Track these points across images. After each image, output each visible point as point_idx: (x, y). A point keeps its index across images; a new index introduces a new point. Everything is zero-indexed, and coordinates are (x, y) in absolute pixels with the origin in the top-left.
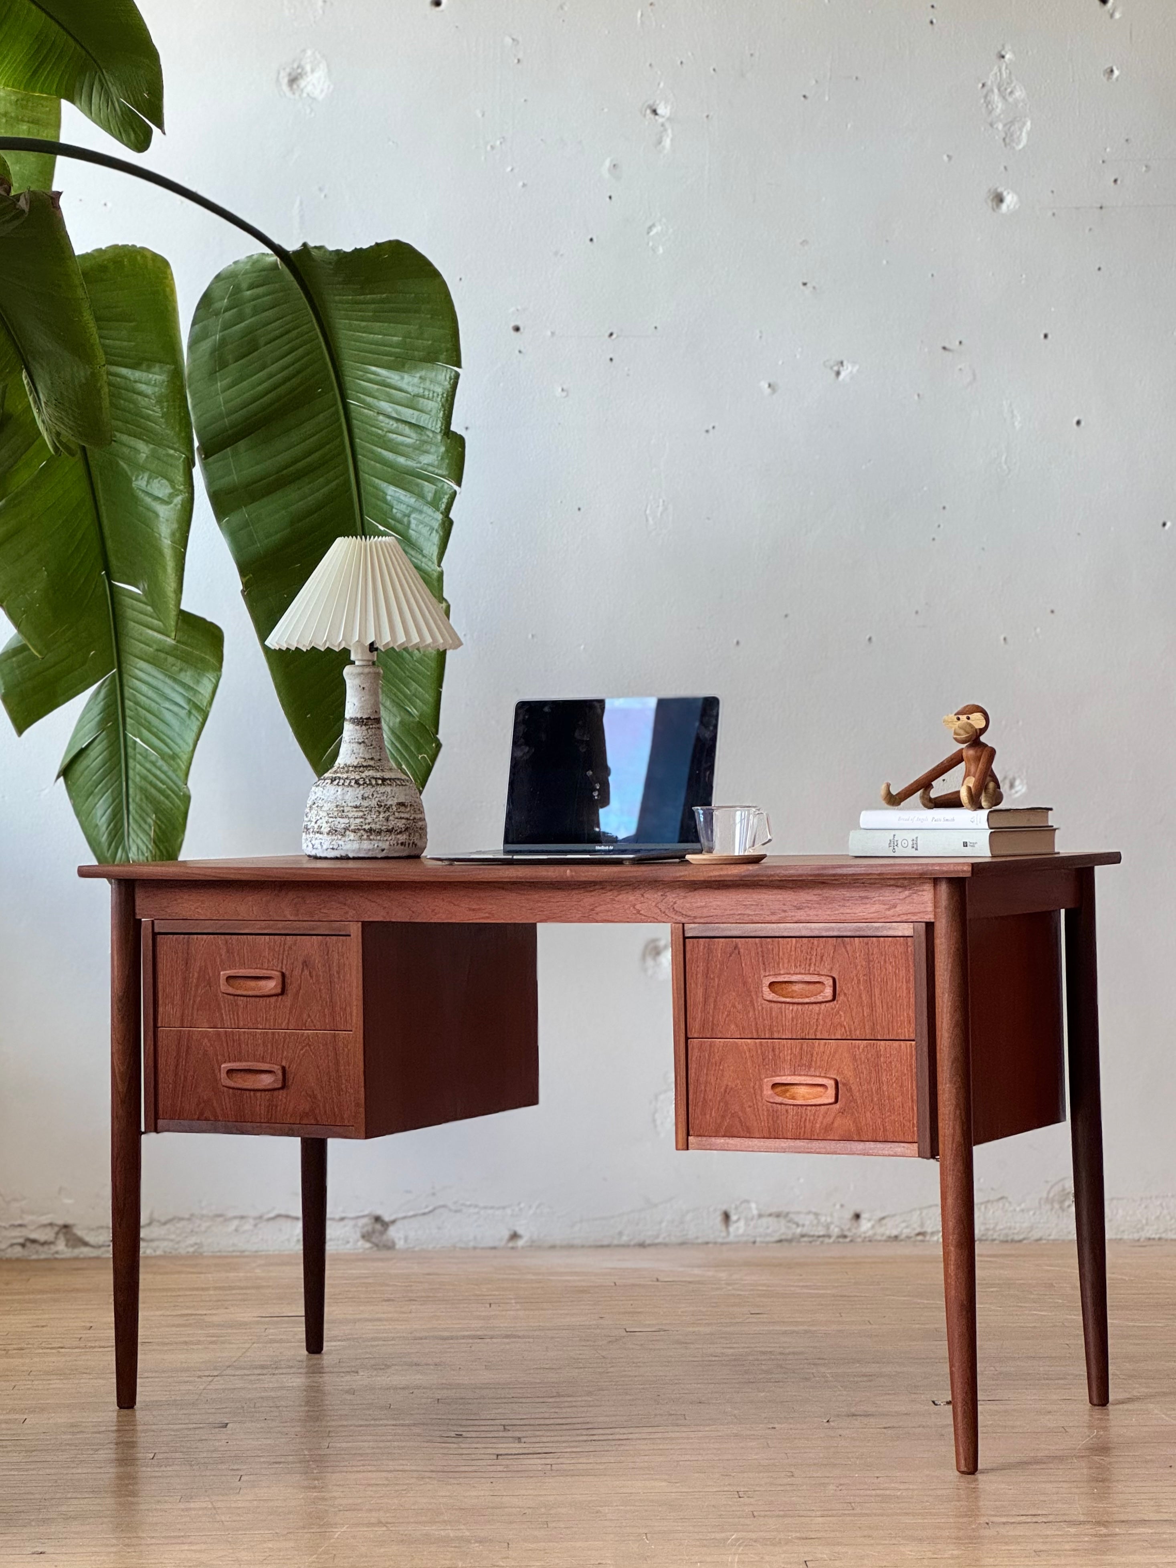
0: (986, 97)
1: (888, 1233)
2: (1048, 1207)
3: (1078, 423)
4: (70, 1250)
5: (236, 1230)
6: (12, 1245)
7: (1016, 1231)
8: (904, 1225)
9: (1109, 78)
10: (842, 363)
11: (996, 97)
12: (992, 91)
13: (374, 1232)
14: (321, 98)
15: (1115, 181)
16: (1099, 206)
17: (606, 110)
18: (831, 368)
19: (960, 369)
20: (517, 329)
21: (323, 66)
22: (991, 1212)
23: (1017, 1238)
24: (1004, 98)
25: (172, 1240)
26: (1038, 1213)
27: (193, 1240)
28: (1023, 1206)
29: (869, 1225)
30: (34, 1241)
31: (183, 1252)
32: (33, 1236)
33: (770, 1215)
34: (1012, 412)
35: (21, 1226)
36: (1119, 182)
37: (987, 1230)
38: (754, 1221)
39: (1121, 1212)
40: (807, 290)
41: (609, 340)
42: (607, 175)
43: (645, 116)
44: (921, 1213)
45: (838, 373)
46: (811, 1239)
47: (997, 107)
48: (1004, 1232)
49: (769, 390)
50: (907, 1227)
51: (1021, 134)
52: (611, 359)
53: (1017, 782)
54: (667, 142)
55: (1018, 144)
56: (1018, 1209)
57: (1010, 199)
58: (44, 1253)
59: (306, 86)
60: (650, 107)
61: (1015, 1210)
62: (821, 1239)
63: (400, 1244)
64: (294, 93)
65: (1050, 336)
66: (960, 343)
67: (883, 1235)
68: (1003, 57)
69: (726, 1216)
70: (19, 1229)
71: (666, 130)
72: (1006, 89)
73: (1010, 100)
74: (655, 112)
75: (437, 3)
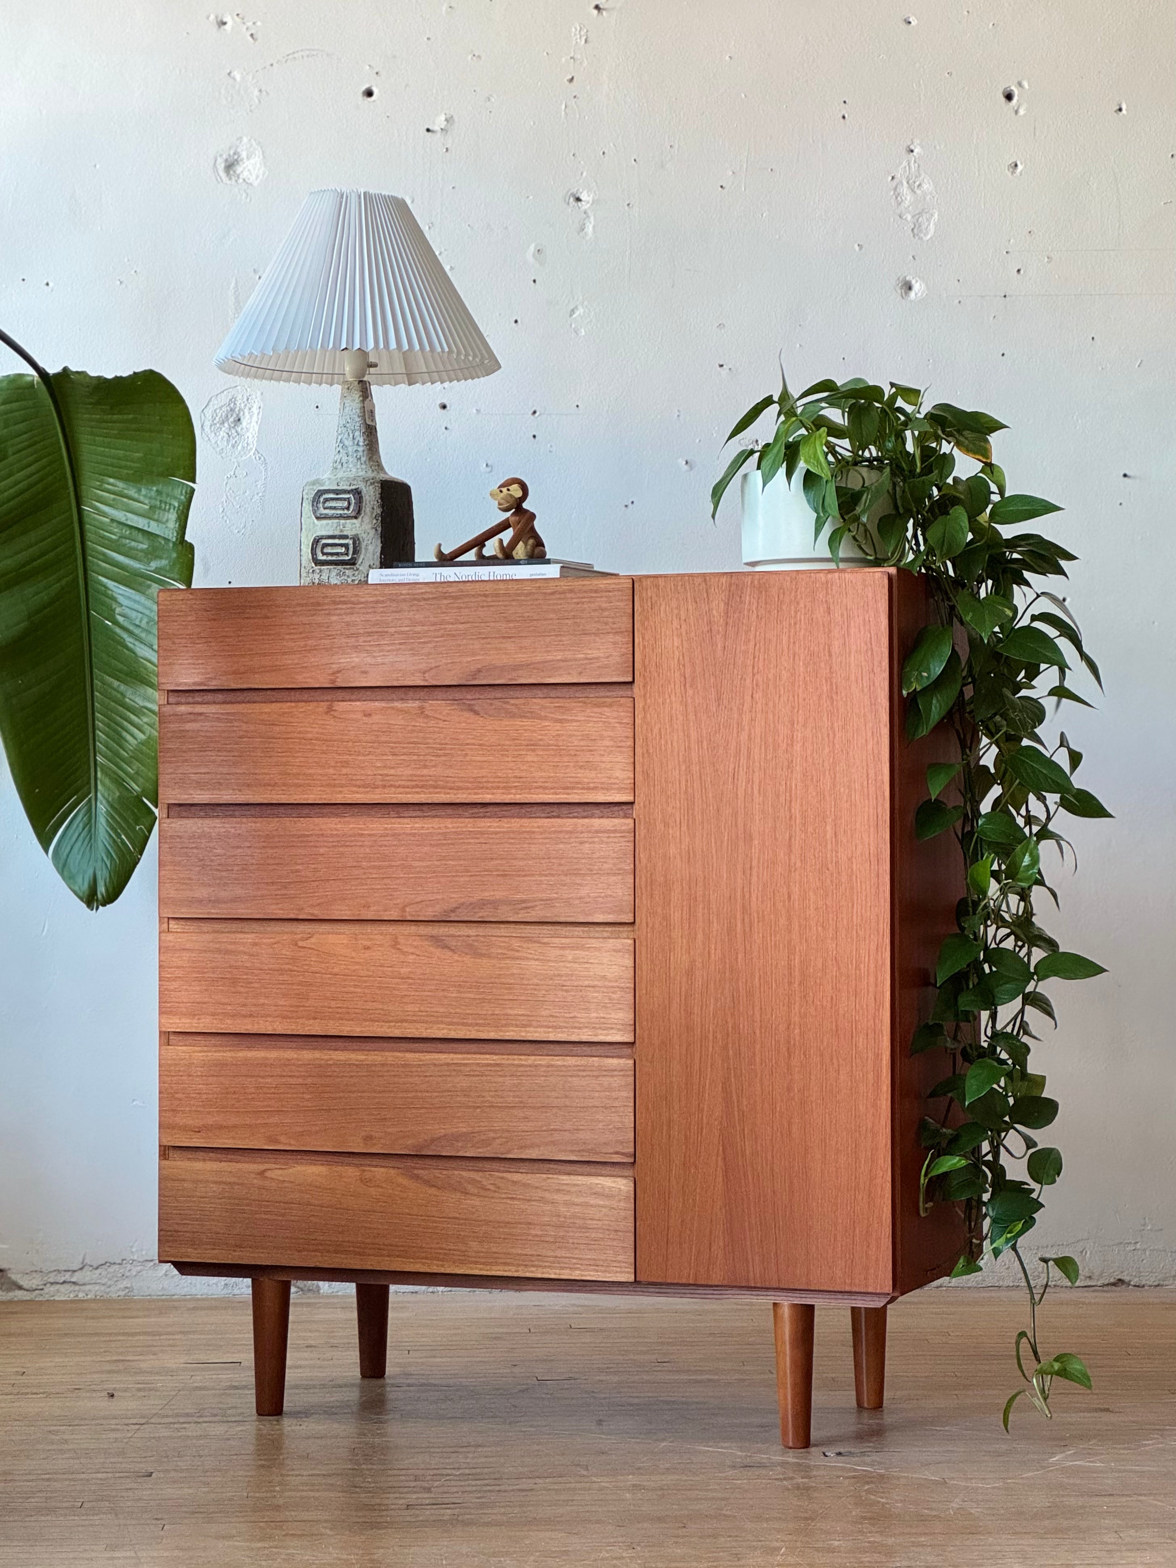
0: (895, 189)
4: (4, 1293)
5: (166, 1275)
9: (1013, 173)
10: (757, 441)
11: (905, 189)
12: (901, 183)
14: (256, 184)
15: (1019, 271)
16: (1003, 294)
17: (531, 197)
20: (444, 407)
21: (259, 152)
24: (913, 190)
25: (104, 1285)
27: (126, 1283)
31: (114, 1296)
36: (1022, 272)
40: (724, 372)
41: (532, 417)
42: (531, 260)
43: (568, 203)
47: (906, 199)
49: (686, 467)
51: (929, 225)
52: (534, 436)
54: (589, 229)
55: (925, 235)
57: (918, 287)
59: (242, 173)
60: (573, 195)
64: (230, 179)
68: (912, 151)
71: (588, 217)
72: (914, 182)
73: (918, 192)
74: (578, 199)
75: (369, 93)
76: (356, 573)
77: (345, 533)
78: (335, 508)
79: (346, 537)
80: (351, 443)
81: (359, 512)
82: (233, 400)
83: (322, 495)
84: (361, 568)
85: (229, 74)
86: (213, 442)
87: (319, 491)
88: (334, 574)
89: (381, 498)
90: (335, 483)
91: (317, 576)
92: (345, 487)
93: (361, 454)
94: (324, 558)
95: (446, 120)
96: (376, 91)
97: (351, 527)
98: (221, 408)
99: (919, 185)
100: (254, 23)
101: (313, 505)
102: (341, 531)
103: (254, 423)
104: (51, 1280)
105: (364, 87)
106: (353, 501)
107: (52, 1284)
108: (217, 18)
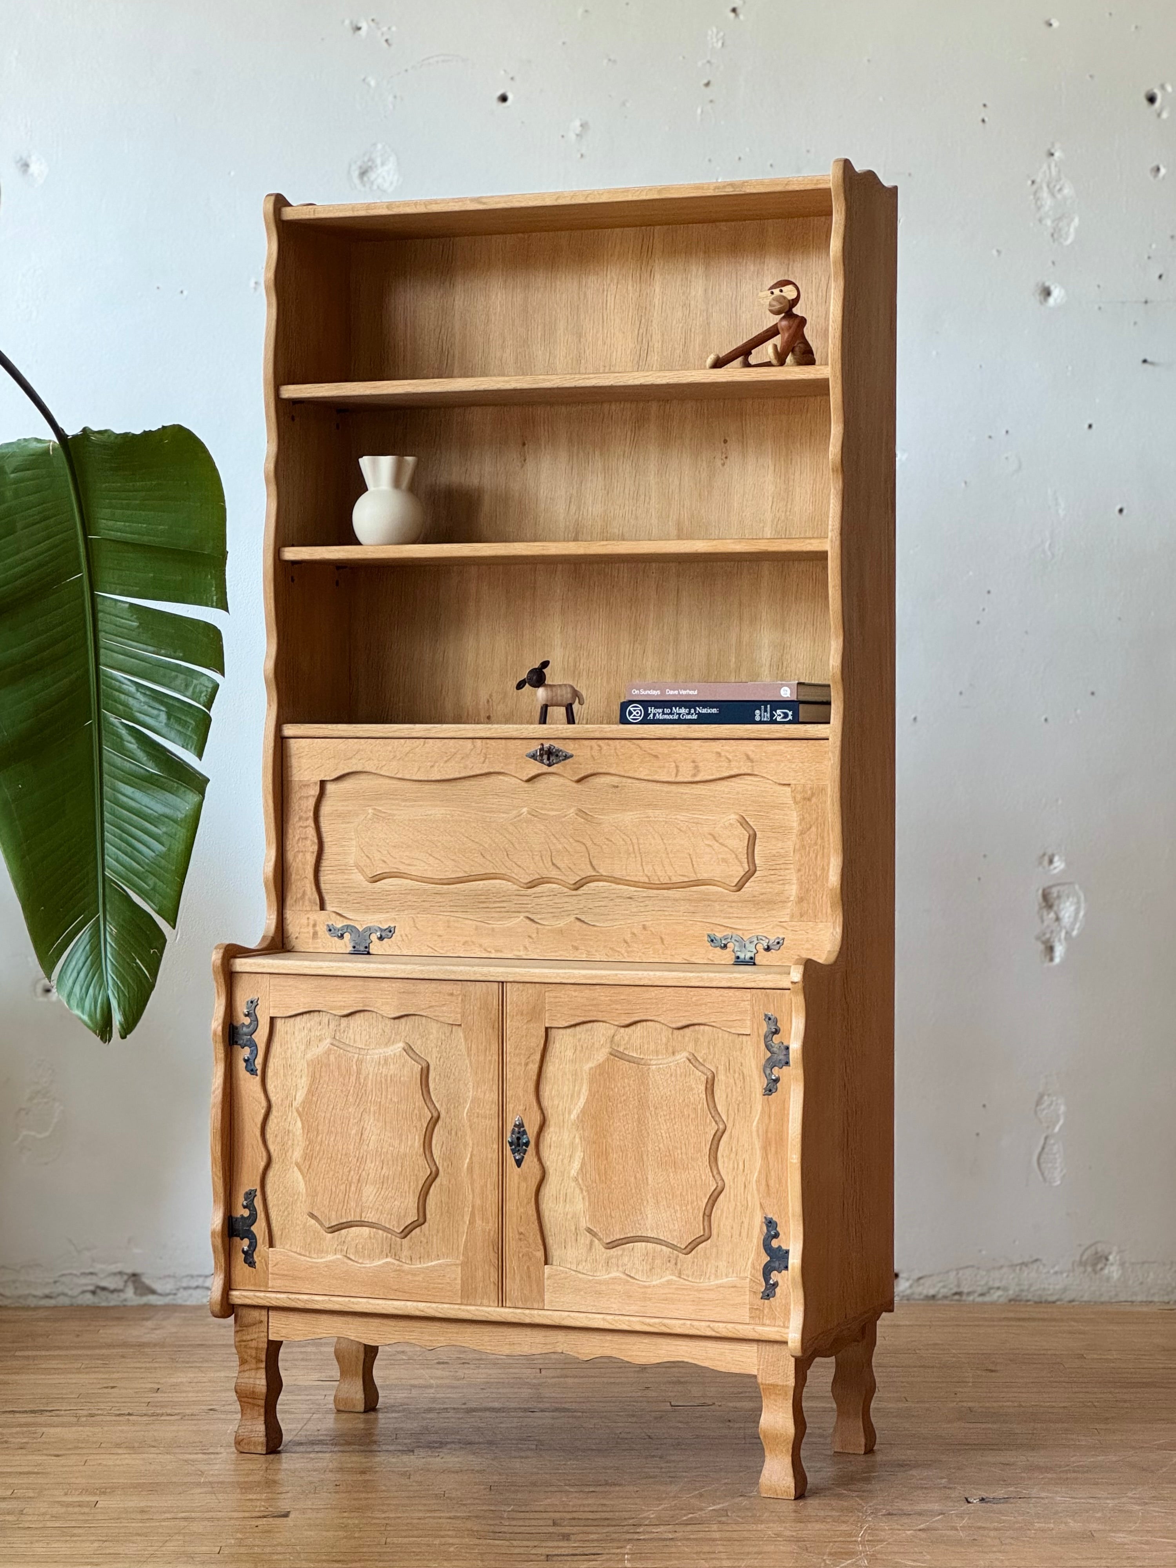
0: (1035, 193)
1: (925, 1292)
2: (1082, 1269)
3: (1121, 511)
4: (138, 1298)
6: (84, 1292)
7: (1049, 1292)
8: (941, 1284)
9: (1156, 176)
11: (1045, 194)
12: (1041, 188)
14: (390, 190)
15: (1160, 277)
16: (1143, 300)
19: (1007, 458)
21: (392, 159)
22: (1025, 1274)
23: (1051, 1299)
24: (1053, 195)
26: (1071, 1274)
28: (1056, 1268)
29: (907, 1284)
30: (104, 1289)
32: (103, 1284)
34: (1056, 499)
35: (92, 1274)
36: (1164, 278)
37: (1022, 1291)
39: (1152, 1275)
44: (958, 1274)
47: (1046, 203)
48: (1037, 1292)
50: (944, 1287)
51: (1069, 230)
53: (1056, 859)
55: (1066, 239)
56: (1052, 1271)
57: (1057, 293)
58: (114, 1300)
59: (376, 179)
61: (1048, 1272)
64: (364, 186)
65: (1094, 426)
66: (1007, 432)
67: (920, 1294)
68: (1052, 155)
70: (90, 1277)
72: (1055, 186)
73: (1059, 196)
75: (504, 99)
85: (364, 80)
95: (582, 125)
96: (510, 97)
100: (389, 28)
104: (184, 1285)
105: (499, 93)
107: (185, 1288)
108: (351, 23)
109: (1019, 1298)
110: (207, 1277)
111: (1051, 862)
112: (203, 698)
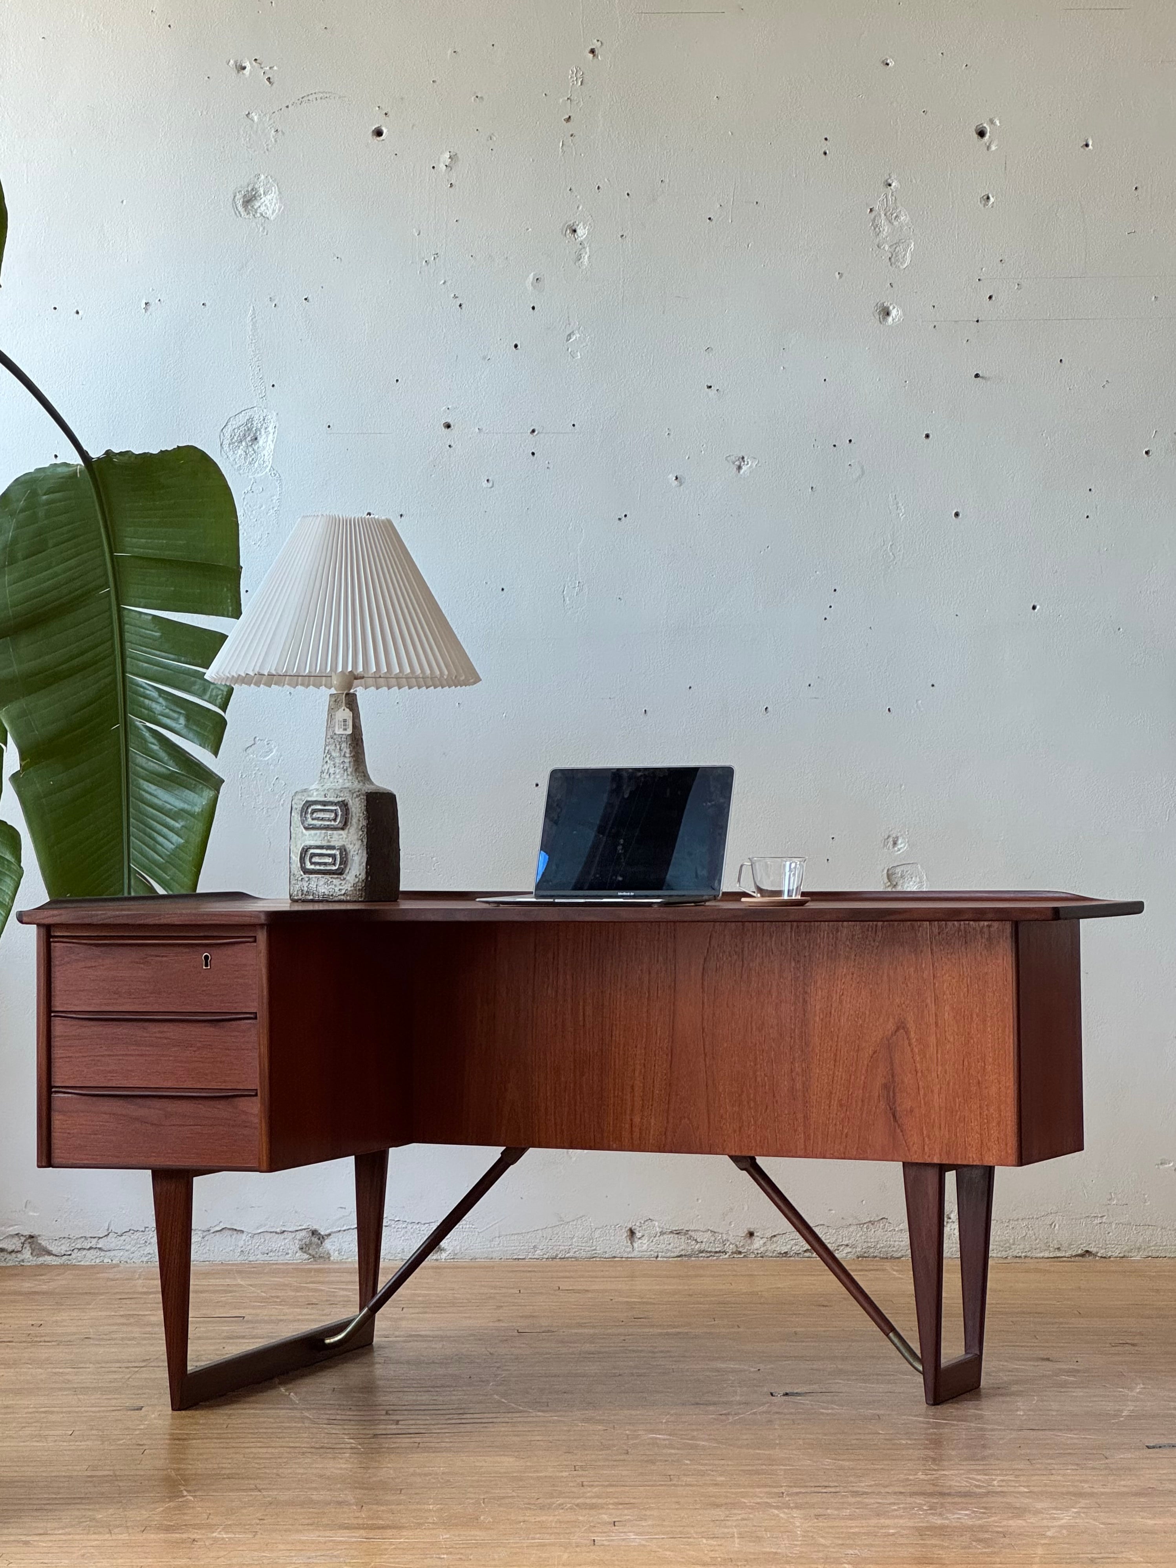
0: (873, 221)
1: (778, 1250)
3: (957, 514)
4: (35, 1258)
7: (895, 1249)
8: (792, 1242)
9: (985, 205)
10: (743, 458)
11: (883, 221)
12: (879, 215)
13: (311, 1243)
14: (272, 218)
15: (990, 297)
16: (975, 319)
17: (530, 228)
18: (734, 463)
19: (850, 465)
20: (448, 426)
21: (275, 188)
22: (872, 1231)
23: (896, 1255)
24: (890, 222)
25: (127, 1251)
27: (148, 1250)
29: (762, 1242)
30: (2, 1250)
31: (137, 1261)
32: (2, 1245)
33: (671, 1232)
34: (897, 503)
36: (993, 298)
37: (869, 1247)
38: (657, 1238)
40: (712, 393)
41: (531, 436)
42: (530, 288)
43: (565, 235)
45: (739, 468)
46: (709, 1255)
47: (884, 230)
48: (884, 1250)
49: (676, 483)
50: (796, 1244)
51: (905, 254)
52: (533, 454)
53: (900, 842)
54: (585, 259)
55: (902, 263)
56: (896, 1229)
57: (895, 313)
58: (12, 1260)
59: (259, 208)
60: (569, 227)
62: (717, 1255)
63: (335, 1256)
64: (248, 213)
65: (930, 436)
66: (850, 441)
67: (773, 1251)
68: (890, 185)
69: (632, 1233)
71: (584, 248)
72: (892, 214)
73: (896, 223)
74: (575, 230)
75: (379, 133)
76: (343, 882)
77: (332, 844)
78: (323, 819)
79: (333, 848)
80: (338, 754)
81: (346, 824)
82: (251, 420)
83: (310, 806)
84: (348, 878)
85: (248, 115)
86: (232, 459)
87: (307, 802)
88: (321, 883)
89: (367, 810)
90: (323, 793)
91: (305, 884)
92: (332, 799)
93: (347, 765)
94: (313, 867)
95: (451, 158)
96: (385, 130)
97: (338, 838)
98: (239, 428)
99: (896, 217)
100: (271, 68)
101: (301, 816)
102: (329, 841)
103: (270, 442)
104: (79, 1246)
105: (374, 127)
106: (340, 813)
108: (236, 62)
109: (865, 1255)
110: (100, 1238)
111: (895, 844)
112: (219, 701)
